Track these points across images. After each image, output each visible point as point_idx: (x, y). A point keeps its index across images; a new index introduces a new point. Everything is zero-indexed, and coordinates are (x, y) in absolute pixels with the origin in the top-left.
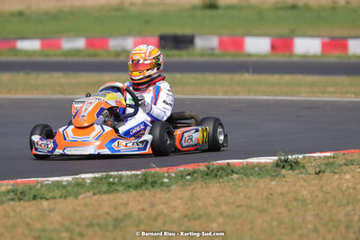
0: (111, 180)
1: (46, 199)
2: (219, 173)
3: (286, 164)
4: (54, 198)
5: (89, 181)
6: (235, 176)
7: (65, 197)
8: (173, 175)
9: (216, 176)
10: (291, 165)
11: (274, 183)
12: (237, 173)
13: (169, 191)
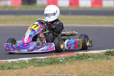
0: (37, 61)
1: (15, 69)
2: (83, 58)
3: (110, 54)
4: (17, 69)
5: (27, 61)
6: (90, 59)
7: (22, 68)
8: (63, 58)
9: (82, 59)
10: (112, 54)
11: (109, 61)
12: (90, 57)
13: (65, 65)
